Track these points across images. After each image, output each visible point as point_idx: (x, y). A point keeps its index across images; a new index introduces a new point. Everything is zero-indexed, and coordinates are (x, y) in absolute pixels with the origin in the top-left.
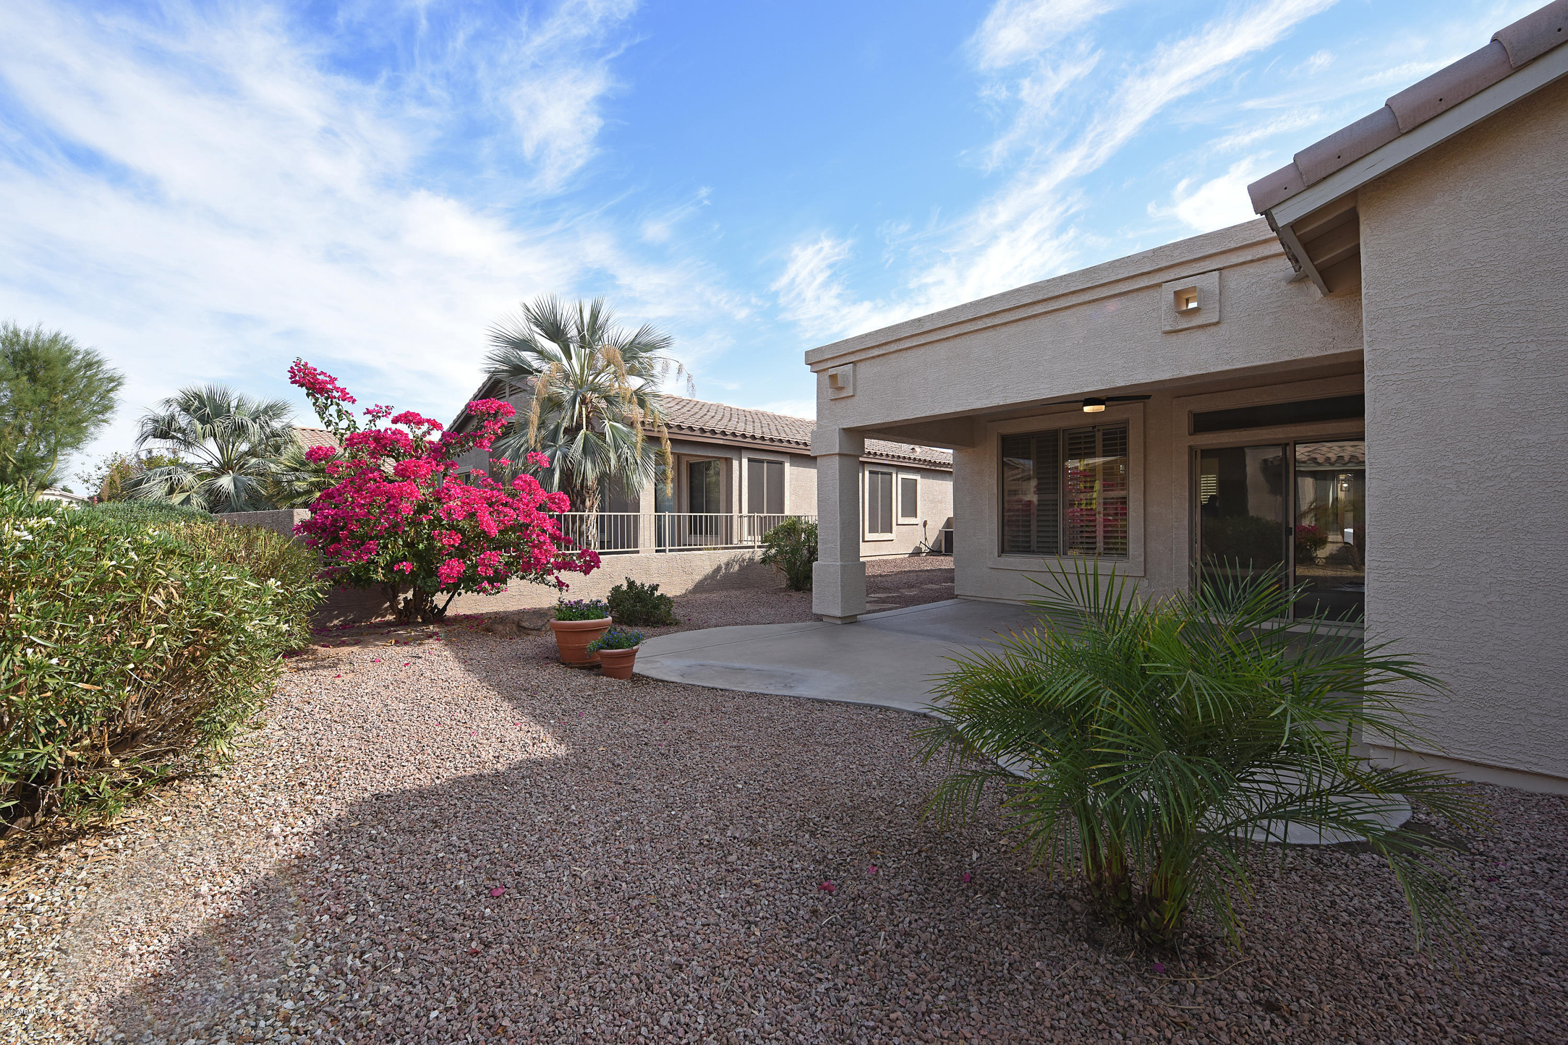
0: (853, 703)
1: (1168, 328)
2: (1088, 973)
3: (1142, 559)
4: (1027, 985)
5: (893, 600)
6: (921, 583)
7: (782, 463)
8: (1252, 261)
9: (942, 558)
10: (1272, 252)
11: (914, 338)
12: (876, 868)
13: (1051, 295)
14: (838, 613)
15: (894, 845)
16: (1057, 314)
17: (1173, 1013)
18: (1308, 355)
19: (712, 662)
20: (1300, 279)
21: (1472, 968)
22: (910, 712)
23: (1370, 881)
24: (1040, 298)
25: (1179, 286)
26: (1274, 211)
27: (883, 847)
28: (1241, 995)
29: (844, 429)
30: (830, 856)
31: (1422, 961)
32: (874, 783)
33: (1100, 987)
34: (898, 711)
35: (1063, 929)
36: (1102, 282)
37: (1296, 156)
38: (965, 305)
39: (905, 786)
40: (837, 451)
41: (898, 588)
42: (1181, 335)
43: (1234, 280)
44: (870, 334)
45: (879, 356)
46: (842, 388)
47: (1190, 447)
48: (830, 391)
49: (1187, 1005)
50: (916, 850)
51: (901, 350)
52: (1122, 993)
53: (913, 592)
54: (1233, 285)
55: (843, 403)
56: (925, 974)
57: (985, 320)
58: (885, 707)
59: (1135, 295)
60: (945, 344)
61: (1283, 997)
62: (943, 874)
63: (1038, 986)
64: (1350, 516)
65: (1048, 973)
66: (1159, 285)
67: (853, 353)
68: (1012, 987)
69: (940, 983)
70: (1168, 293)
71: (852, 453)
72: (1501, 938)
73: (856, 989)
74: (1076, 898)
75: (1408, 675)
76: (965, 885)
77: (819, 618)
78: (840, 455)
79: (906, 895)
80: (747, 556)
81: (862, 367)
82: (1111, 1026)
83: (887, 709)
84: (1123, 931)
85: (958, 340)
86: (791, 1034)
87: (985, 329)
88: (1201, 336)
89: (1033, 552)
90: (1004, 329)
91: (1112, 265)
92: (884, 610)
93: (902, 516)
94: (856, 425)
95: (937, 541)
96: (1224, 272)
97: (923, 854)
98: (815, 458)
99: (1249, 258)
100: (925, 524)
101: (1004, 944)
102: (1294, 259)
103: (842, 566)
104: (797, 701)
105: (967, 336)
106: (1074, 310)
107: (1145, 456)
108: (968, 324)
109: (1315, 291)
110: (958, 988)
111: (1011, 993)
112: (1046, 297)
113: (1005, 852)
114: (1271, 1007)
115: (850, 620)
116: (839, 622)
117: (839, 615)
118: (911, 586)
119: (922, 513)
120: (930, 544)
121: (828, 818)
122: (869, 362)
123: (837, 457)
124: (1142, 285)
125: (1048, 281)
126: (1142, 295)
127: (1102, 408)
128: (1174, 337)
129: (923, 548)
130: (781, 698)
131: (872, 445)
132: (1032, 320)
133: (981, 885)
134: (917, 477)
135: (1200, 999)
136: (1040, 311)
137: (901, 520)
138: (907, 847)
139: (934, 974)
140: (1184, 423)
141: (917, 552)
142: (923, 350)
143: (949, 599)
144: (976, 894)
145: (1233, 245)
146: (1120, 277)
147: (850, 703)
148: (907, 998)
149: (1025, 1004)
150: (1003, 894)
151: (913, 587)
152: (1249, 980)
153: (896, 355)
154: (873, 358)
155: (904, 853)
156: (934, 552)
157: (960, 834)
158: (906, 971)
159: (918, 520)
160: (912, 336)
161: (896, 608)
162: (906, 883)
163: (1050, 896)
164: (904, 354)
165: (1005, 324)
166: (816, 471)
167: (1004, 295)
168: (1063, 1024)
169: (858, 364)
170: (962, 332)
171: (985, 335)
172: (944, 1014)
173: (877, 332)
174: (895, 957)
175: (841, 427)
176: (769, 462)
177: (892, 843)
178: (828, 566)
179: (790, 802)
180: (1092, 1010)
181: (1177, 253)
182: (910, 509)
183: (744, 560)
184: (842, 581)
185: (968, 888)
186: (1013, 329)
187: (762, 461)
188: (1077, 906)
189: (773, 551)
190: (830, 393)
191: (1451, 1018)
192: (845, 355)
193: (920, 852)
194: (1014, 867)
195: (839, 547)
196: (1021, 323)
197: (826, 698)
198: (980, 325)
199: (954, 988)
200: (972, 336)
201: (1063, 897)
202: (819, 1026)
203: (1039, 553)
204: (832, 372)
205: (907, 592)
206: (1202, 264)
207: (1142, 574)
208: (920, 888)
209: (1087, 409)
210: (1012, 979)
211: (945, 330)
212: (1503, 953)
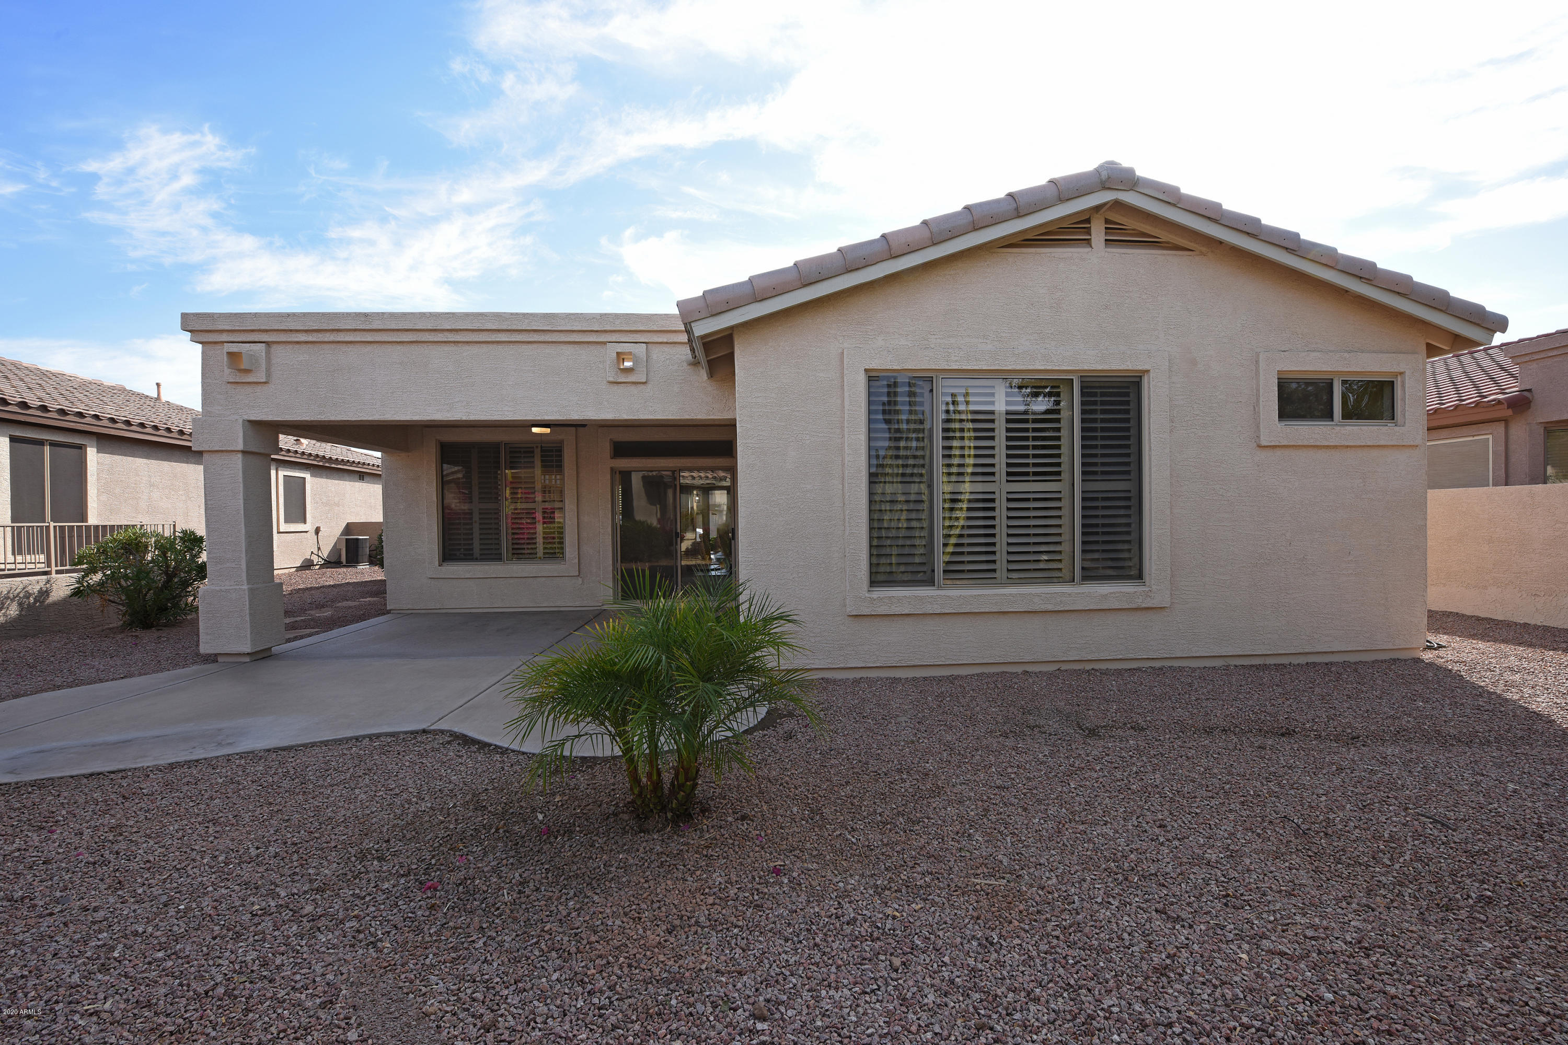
0: (331, 741)
1: (611, 379)
2: (652, 846)
3: (577, 561)
4: (619, 870)
5: (306, 624)
6: (333, 601)
7: (81, 448)
8: (667, 343)
9: (345, 570)
10: (679, 340)
11: (358, 333)
12: (464, 857)
13: (514, 327)
14: (247, 649)
15: (471, 835)
16: (520, 345)
17: (703, 843)
18: (699, 417)
19: (54, 744)
20: (695, 363)
21: (810, 767)
22: (406, 733)
23: (762, 745)
24: (504, 327)
25: (620, 348)
26: (693, 325)
27: (461, 840)
28: (730, 819)
29: (250, 421)
30: (414, 867)
31: (793, 771)
32: (415, 799)
33: (661, 850)
34: (392, 735)
35: (625, 832)
36: (560, 328)
37: (705, 293)
38: (424, 314)
39: (446, 791)
40: (240, 447)
41: (303, 611)
42: (621, 386)
43: (656, 352)
44: (294, 314)
45: (306, 342)
46: (247, 371)
47: (612, 469)
48: (227, 371)
49: (707, 836)
50: (493, 830)
51: (339, 342)
52: (674, 847)
53: (327, 613)
54: (655, 357)
55: (249, 389)
56: (550, 898)
57: (446, 334)
58: (374, 735)
59: (586, 346)
60: (399, 347)
61: (747, 810)
62: (523, 837)
63: (626, 868)
64: (699, 519)
65: (629, 858)
66: (605, 343)
67: (266, 331)
68: (611, 876)
69: (564, 897)
70: (612, 350)
71: (262, 451)
72: (816, 750)
73: (506, 931)
74: (623, 812)
75: (789, 621)
76: (545, 837)
77: (212, 659)
78: (244, 452)
79: (504, 862)
80: (35, 589)
81: (277, 350)
82: (675, 865)
83: (378, 736)
84: (659, 816)
85: (413, 347)
86: (478, 979)
87: (445, 342)
88: (633, 390)
89: (477, 560)
90: (466, 347)
91: (568, 316)
92: (302, 637)
93: (286, 521)
94: (270, 418)
95: (335, 550)
96: (650, 346)
97: (501, 831)
98: (200, 453)
99: (665, 340)
100: (317, 531)
101: (594, 856)
102: (693, 350)
103: (251, 590)
104: (253, 756)
105: (425, 345)
106: (535, 346)
107: (577, 473)
108: (427, 333)
109: (703, 374)
110: (578, 894)
111: (612, 879)
112: (509, 328)
113: (562, 805)
114: (744, 818)
115: (262, 656)
116: (247, 659)
117: (249, 651)
118: (320, 606)
119: (314, 517)
120: (325, 553)
121: (388, 841)
122: (291, 346)
123: (240, 455)
124: (591, 339)
125: (512, 314)
126: (592, 347)
127: (548, 430)
128: (615, 387)
129: (315, 559)
130: (228, 758)
131: (286, 441)
132: (495, 346)
133: (558, 831)
134: (307, 476)
135: (712, 831)
136: (504, 339)
137: (284, 527)
138: (484, 831)
139: (557, 894)
140: (607, 448)
141: (307, 565)
142: (369, 348)
143: (379, 615)
144: (556, 838)
145: (656, 328)
146: (575, 328)
147: (328, 741)
148: (547, 916)
149: (624, 880)
150: (578, 829)
151: (323, 607)
152: (730, 811)
153: (333, 346)
154: (298, 343)
155: (483, 837)
156: (332, 562)
157: (522, 807)
158: (536, 903)
159: (309, 526)
160: (355, 330)
161: (317, 633)
162: (498, 854)
163: (608, 817)
164: (344, 348)
165: (467, 342)
166: (201, 467)
167: (467, 315)
168: (650, 877)
169: (274, 347)
170: (419, 339)
171: (447, 348)
172: (578, 910)
173: (305, 314)
174: (523, 900)
175: (246, 417)
176: (53, 444)
177: (469, 834)
178: (227, 591)
179: (333, 844)
180: (662, 862)
181: (618, 322)
182: (297, 511)
183: (28, 595)
184: (250, 608)
185: (548, 838)
186: (475, 349)
187: (41, 443)
188: (626, 817)
189: (97, 577)
190: (228, 374)
191: (808, 790)
192: (253, 331)
193: (497, 830)
194: (574, 812)
195: (244, 566)
196: (484, 346)
197: (293, 743)
198: (440, 337)
199: (575, 895)
200: (431, 347)
201: (615, 814)
202: (495, 964)
203: (482, 560)
204: (234, 348)
205: (317, 614)
206: (635, 335)
207: (577, 573)
208: (512, 853)
209: (535, 430)
210: (609, 872)
211: (399, 333)
212: (818, 756)
